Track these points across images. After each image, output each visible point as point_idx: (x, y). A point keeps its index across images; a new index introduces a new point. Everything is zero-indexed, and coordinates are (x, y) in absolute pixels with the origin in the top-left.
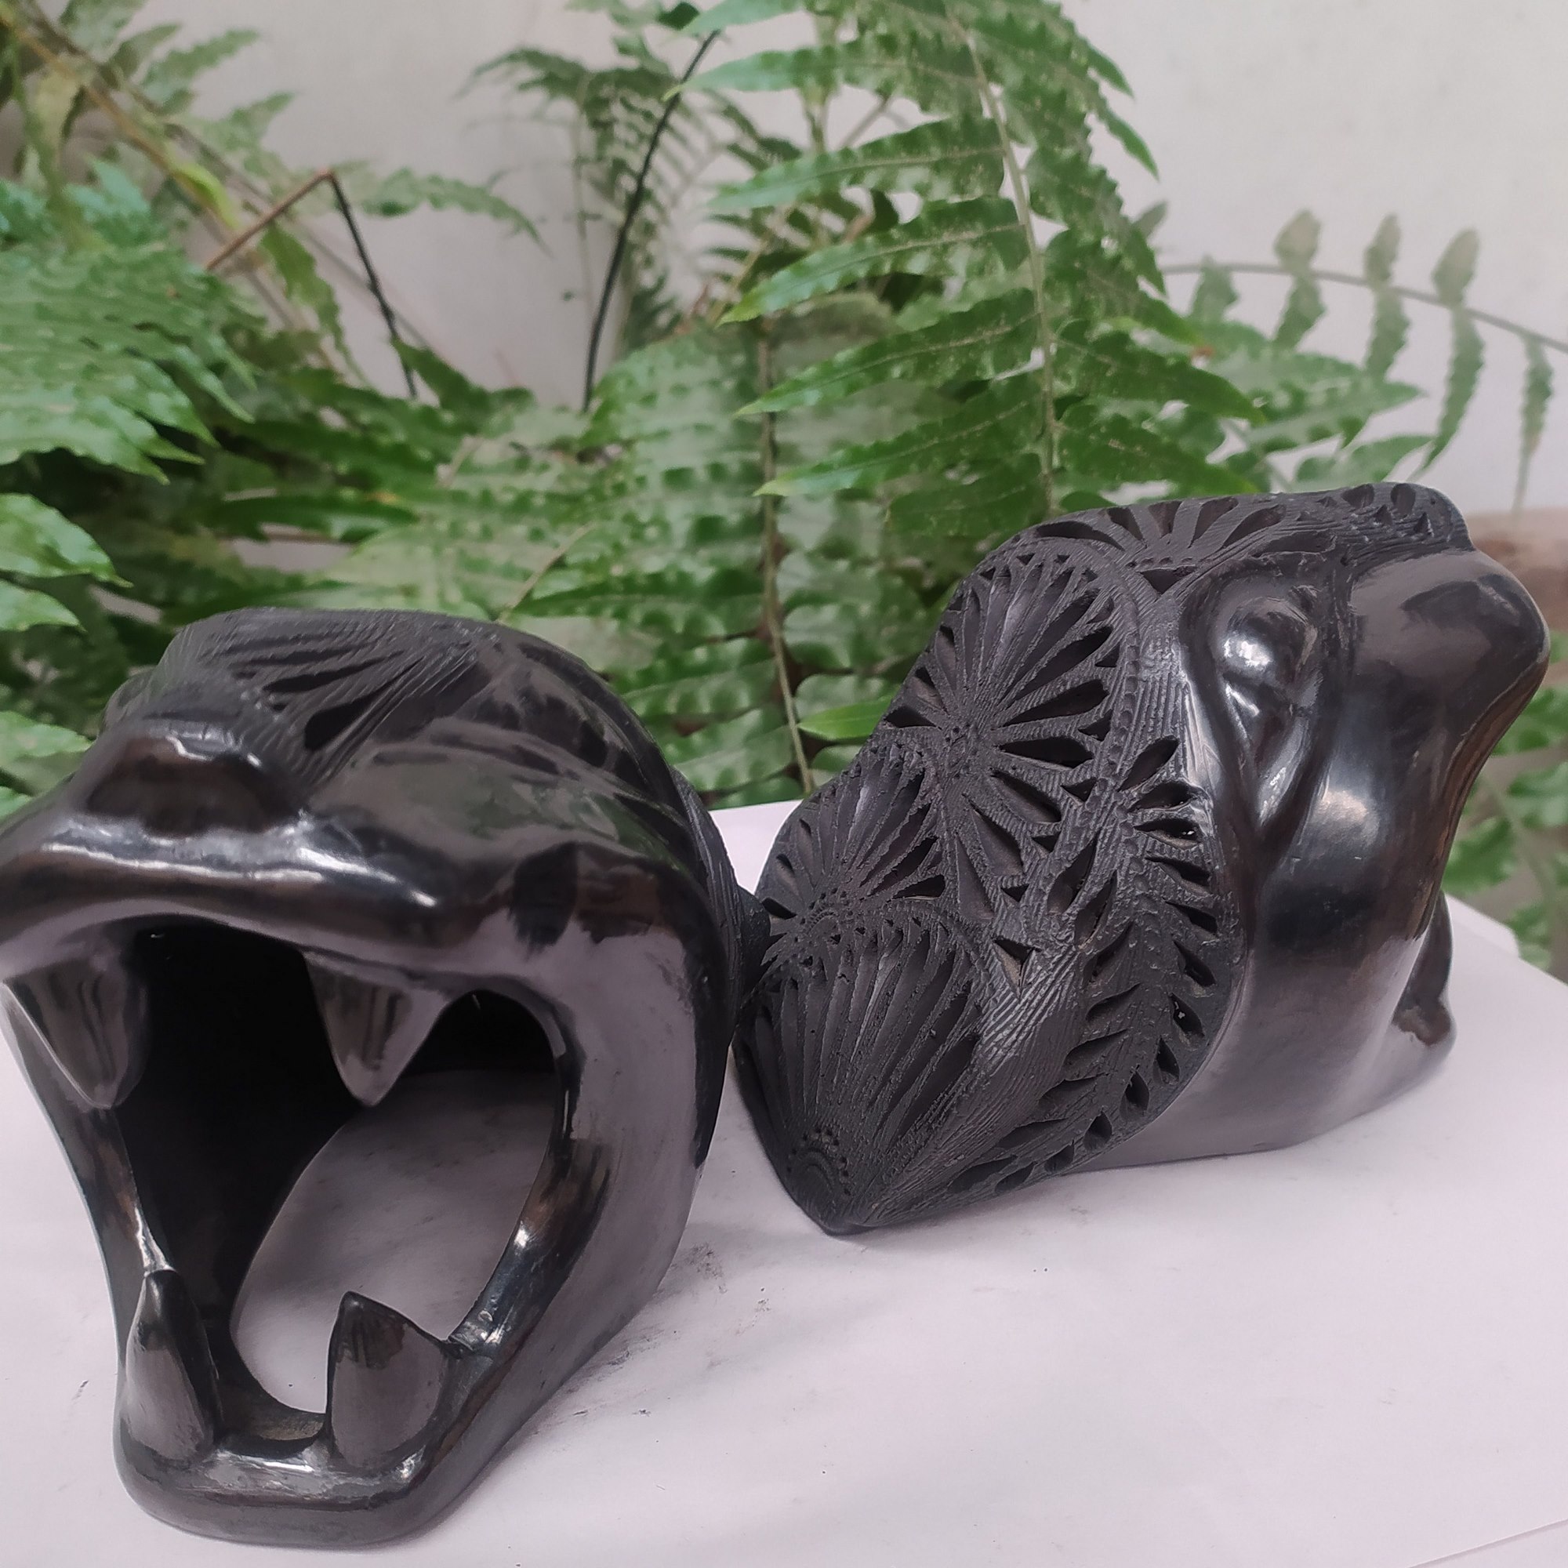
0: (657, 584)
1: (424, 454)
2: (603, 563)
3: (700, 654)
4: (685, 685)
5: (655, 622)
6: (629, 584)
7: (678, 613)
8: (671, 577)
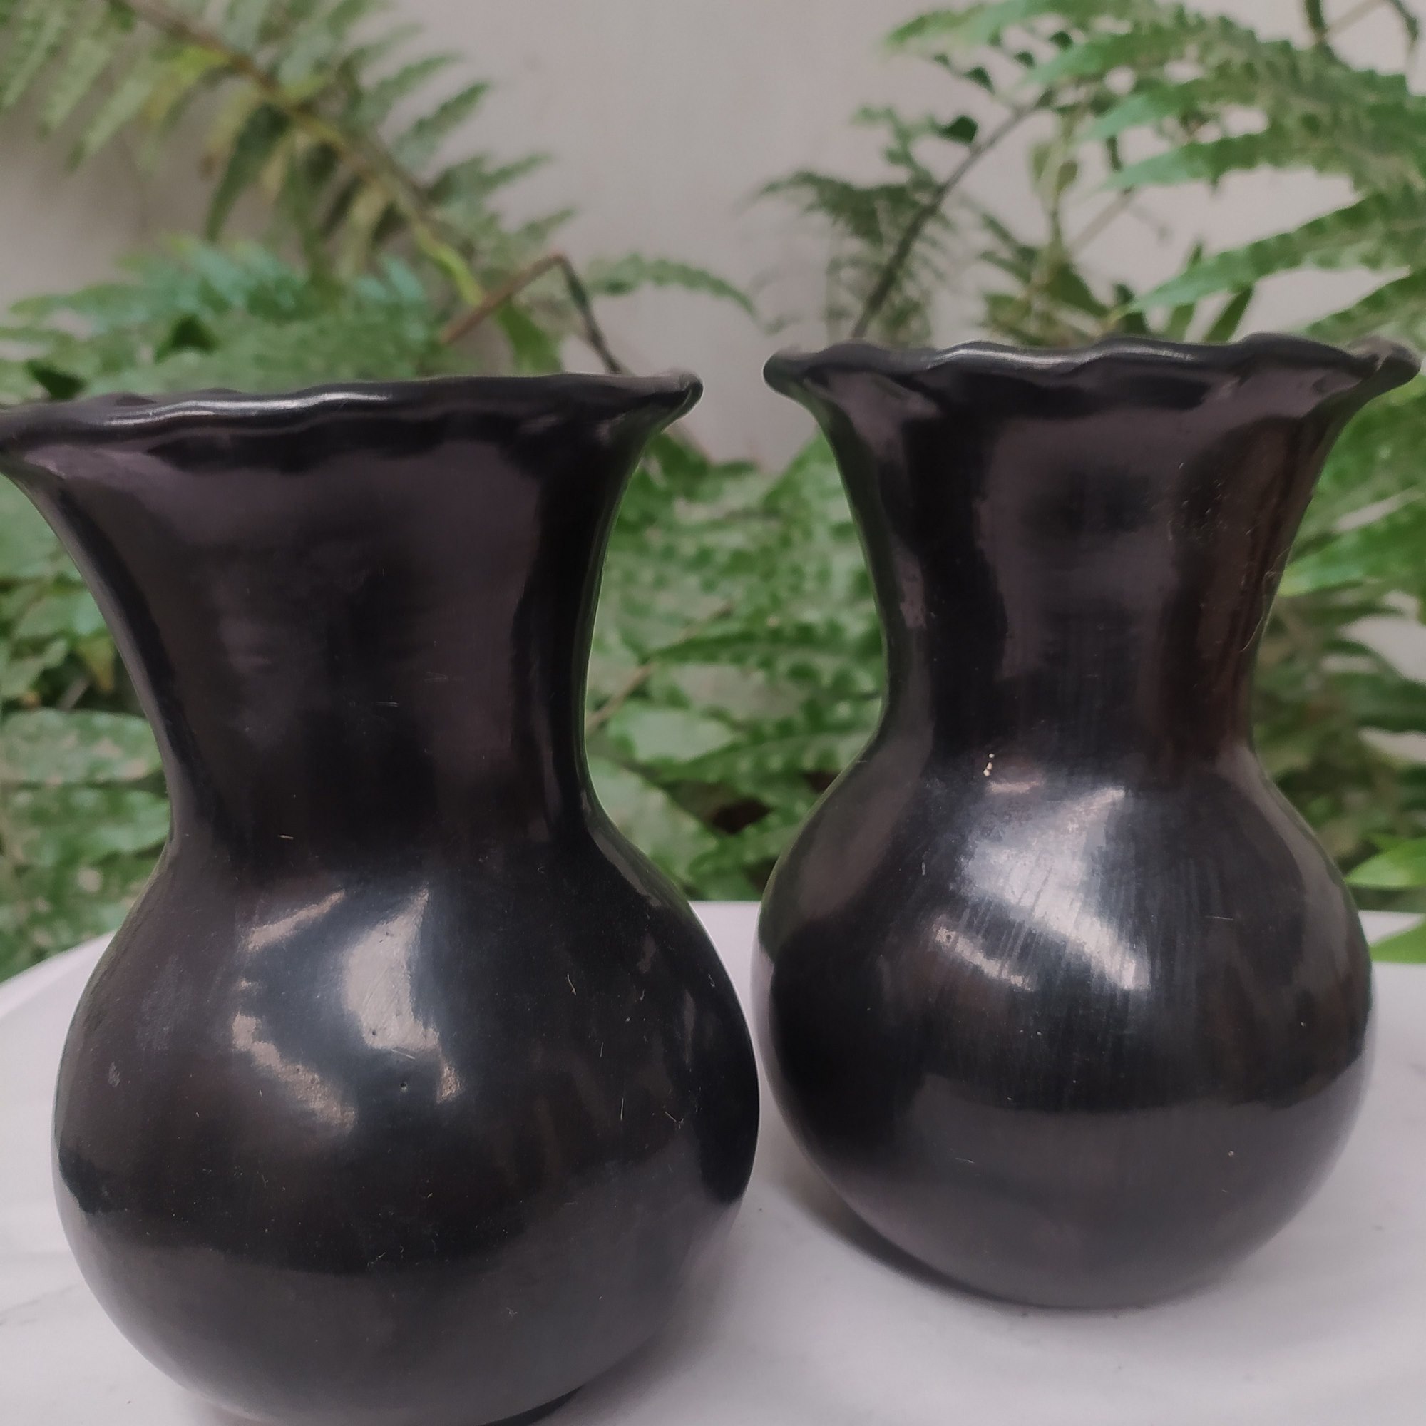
0: (805, 636)
2: (760, 614)
3: (843, 710)
4: (823, 742)
5: (802, 674)
6: (776, 636)
7: (826, 666)
8: (821, 630)
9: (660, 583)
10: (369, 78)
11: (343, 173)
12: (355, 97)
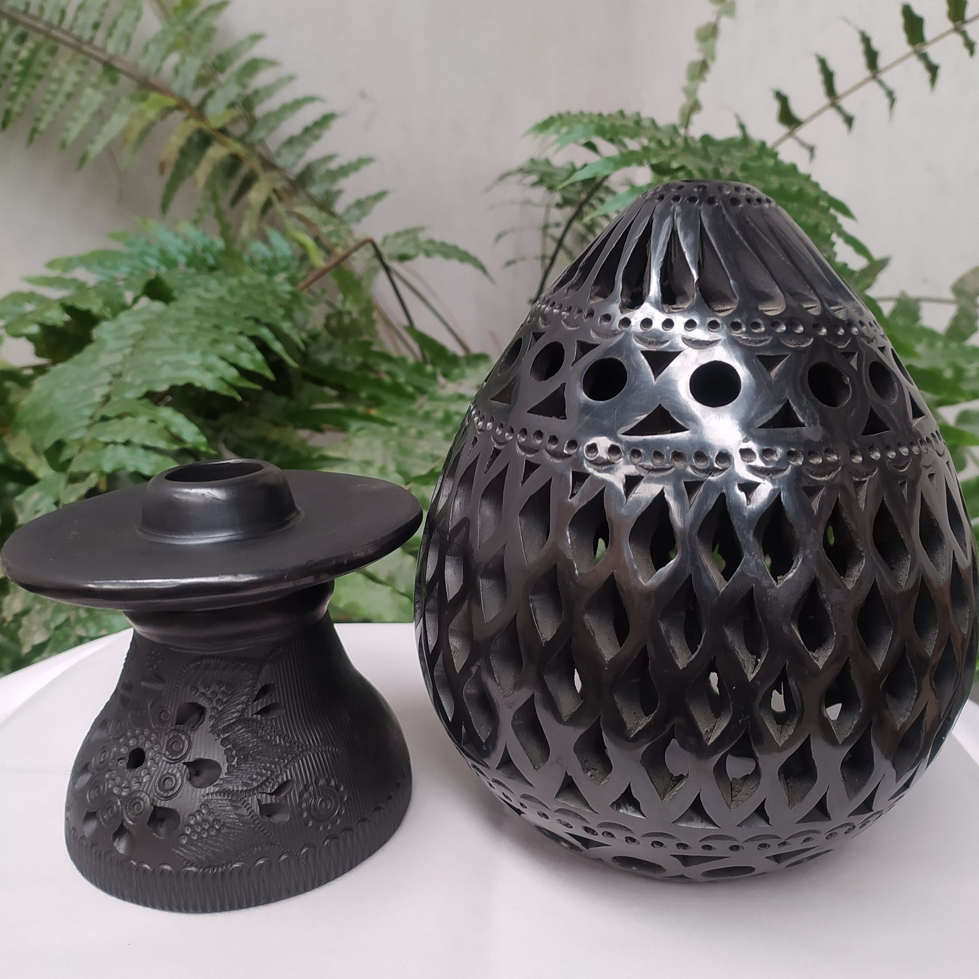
1: (410, 389)
9: (420, 435)
10: (260, 110)
11: (244, 171)
12: (253, 122)
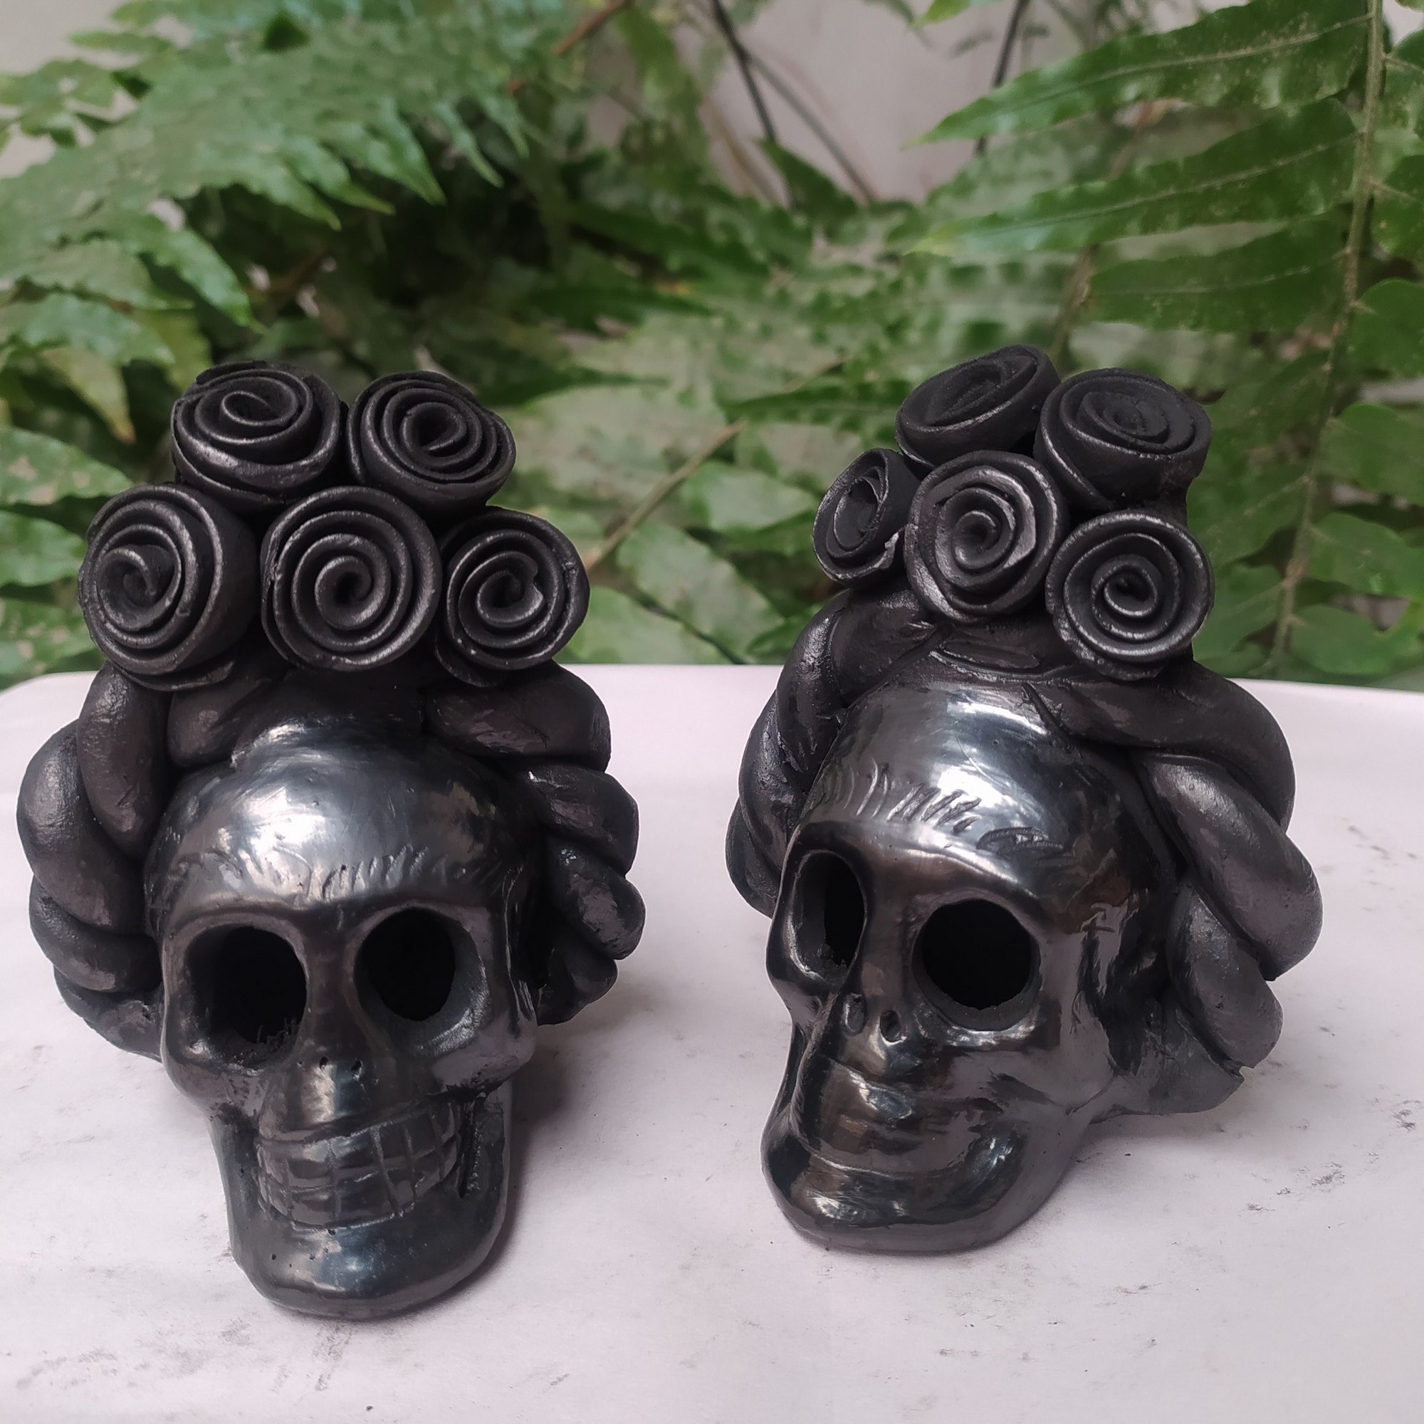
0: (897, 393)
2: (859, 366)
9: (766, 332)
